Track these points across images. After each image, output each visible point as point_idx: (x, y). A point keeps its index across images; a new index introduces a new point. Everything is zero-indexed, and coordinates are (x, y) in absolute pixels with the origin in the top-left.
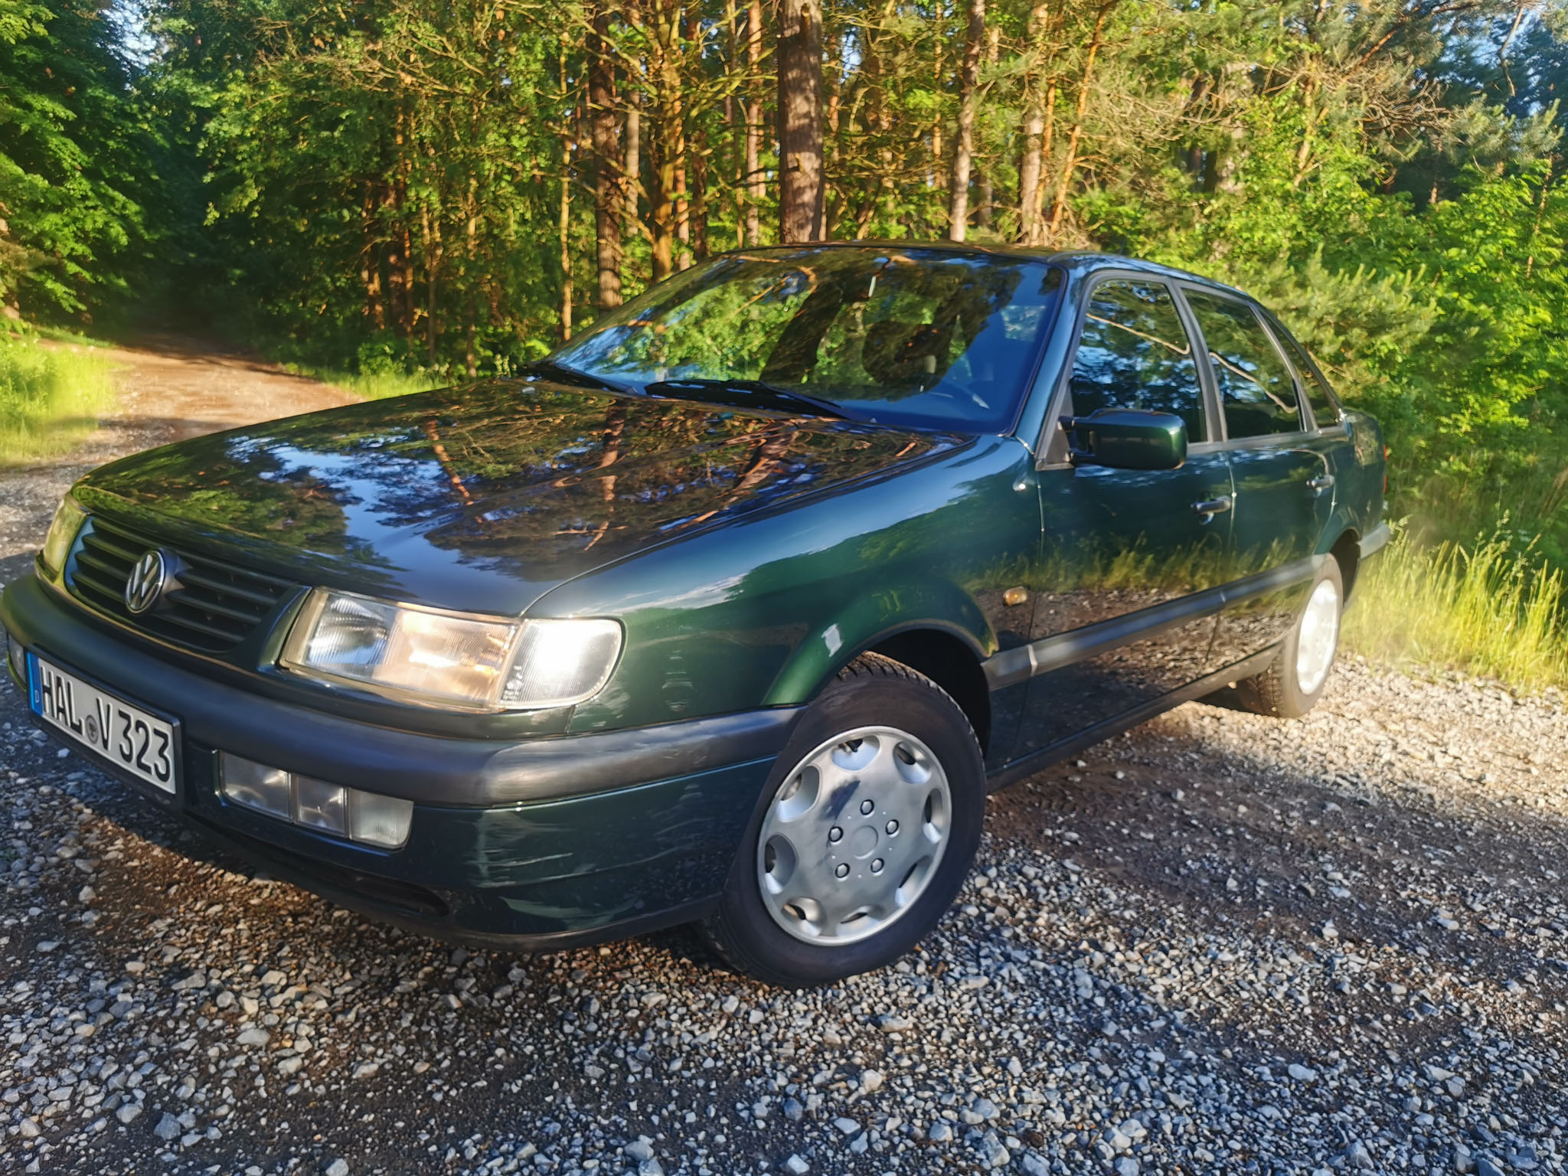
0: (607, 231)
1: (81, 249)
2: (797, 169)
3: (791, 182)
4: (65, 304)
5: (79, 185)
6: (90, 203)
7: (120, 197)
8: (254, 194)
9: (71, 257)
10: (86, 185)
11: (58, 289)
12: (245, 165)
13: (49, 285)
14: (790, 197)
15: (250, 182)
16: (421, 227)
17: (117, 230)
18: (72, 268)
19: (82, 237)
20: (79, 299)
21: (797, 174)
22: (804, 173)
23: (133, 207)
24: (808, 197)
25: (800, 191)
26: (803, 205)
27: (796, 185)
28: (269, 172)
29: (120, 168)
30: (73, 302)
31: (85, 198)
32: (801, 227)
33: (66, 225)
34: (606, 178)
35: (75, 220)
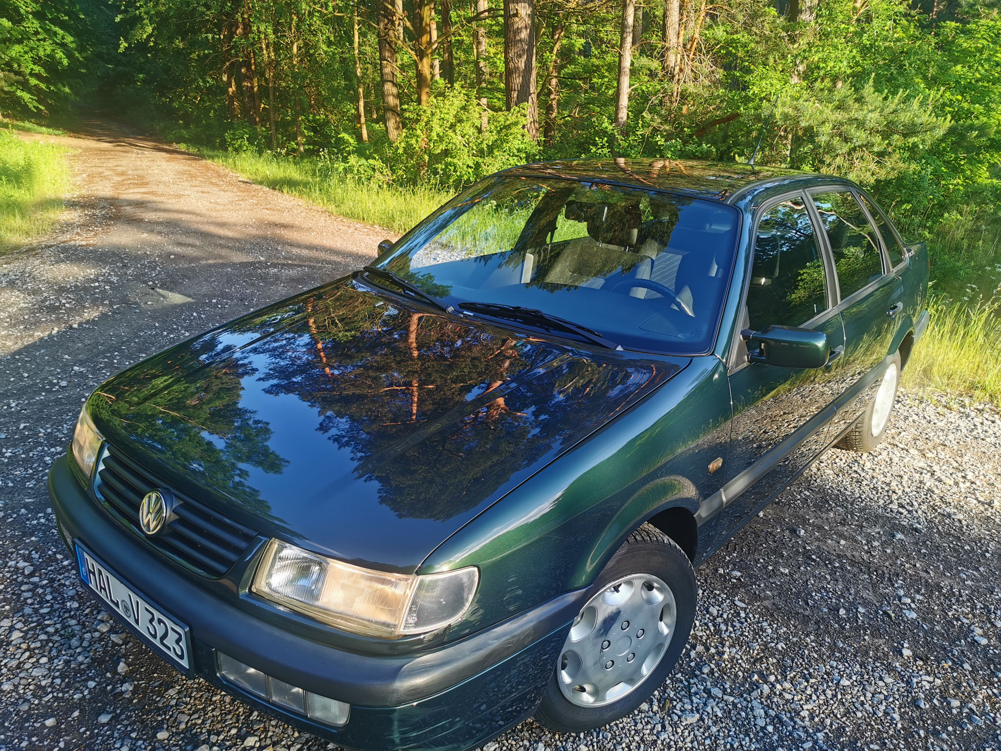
0: (387, 54)
1: (37, 69)
2: (516, 15)
3: (513, 24)
4: (30, 106)
5: (32, 24)
6: (40, 37)
7: (60, 32)
8: (149, 30)
9: (32, 74)
10: (36, 24)
11: (26, 96)
12: (142, 10)
13: (19, 93)
14: (511, 35)
15: (146, 21)
16: (261, 48)
17: (59, 54)
18: (33, 81)
19: (37, 61)
20: (39, 101)
21: (517, 19)
22: (521, 18)
23: (69, 39)
24: (524, 35)
25: (518, 31)
26: (521, 40)
27: (515, 27)
28: (159, 13)
29: (58, 11)
30: (36, 104)
31: (36, 33)
32: (520, 56)
33: (26, 53)
34: (385, 16)
35: (32, 49)
